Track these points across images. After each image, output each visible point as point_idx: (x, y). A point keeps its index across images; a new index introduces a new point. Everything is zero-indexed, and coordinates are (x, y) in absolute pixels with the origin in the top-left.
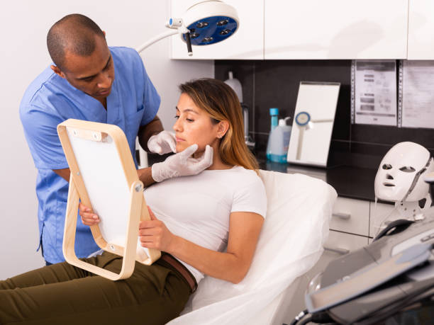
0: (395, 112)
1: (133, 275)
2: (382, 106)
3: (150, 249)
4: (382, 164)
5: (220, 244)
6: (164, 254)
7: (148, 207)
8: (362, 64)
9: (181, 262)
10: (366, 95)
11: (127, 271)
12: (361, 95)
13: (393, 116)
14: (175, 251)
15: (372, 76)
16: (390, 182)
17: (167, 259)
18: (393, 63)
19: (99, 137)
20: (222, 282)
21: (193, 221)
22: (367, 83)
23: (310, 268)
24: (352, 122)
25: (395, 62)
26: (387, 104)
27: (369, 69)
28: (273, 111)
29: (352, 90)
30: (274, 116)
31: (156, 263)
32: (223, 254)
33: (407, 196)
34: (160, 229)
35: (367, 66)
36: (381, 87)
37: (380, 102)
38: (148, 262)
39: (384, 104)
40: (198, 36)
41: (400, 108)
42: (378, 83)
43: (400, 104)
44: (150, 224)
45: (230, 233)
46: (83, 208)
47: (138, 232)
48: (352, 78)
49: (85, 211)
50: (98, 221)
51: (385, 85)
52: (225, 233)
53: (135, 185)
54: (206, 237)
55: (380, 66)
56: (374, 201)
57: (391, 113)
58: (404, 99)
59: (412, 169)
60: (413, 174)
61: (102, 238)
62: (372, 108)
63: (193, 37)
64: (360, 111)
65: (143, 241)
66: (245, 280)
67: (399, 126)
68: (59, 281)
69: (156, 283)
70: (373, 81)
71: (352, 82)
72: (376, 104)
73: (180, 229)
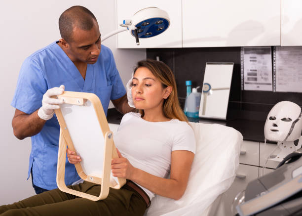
0: (271, 82)
1: (108, 196)
2: (262, 78)
3: (119, 178)
4: (269, 116)
5: (165, 174)
6: (129, 181)
7: (117, 149)
8: (248, 50)
9: (140, 186)
10: (251, 70)
11: (104, 194)
12: (248, 70)
13: (270, 84)
14: (135, 179)
15: (255, 58)
16: (275, 128)
17: (130, 185)
18: (270, 49)
19: (82, 102)
20: (167, 199)
21: (146, 158)
22: (252, 62)
23: (227, 189)
24: (242, 89)
25: (270, 47)
26: (266, 77)
27: (253, 53)
28: (188, 83)
29: (242, 67)
30: (189, 86)
31: (123, 188)
32: (167, 180)
33: (287, 138)
34: (126, 164)
35: (251, 51)
36: (261, 65)
37: (261, 75)
38: (118, 187)
39: (264, 76)
40: (142, 31)
41: (274, 79)
42: (259, 62)
43: (274, 76)
44: (119, 160)
45: (172, 165)
46: (69, 152)
47: (110, 166)
48: (242, 59)
49: (72, 154)
50: (80, 160)
51: (264, 63)
52: (168, 166)
53: (108, 134)
54: (156, 168)
55: (260, 51)
56: (264, 142)
57: (268, 82)
58: (277, 73)
59: (290, 120)
60: (291, 123)
61: (83, 172)
62: (256, 79)
63: (139, 33)
64: (247, 81)
65: (113, 173)
66: (183, 198)
67: (274, 91)
68: (56, 202)
69: (124, 202)
70: (255, 61)
71: (242, 62)
72: (258, 77)
73: (137, 164)
